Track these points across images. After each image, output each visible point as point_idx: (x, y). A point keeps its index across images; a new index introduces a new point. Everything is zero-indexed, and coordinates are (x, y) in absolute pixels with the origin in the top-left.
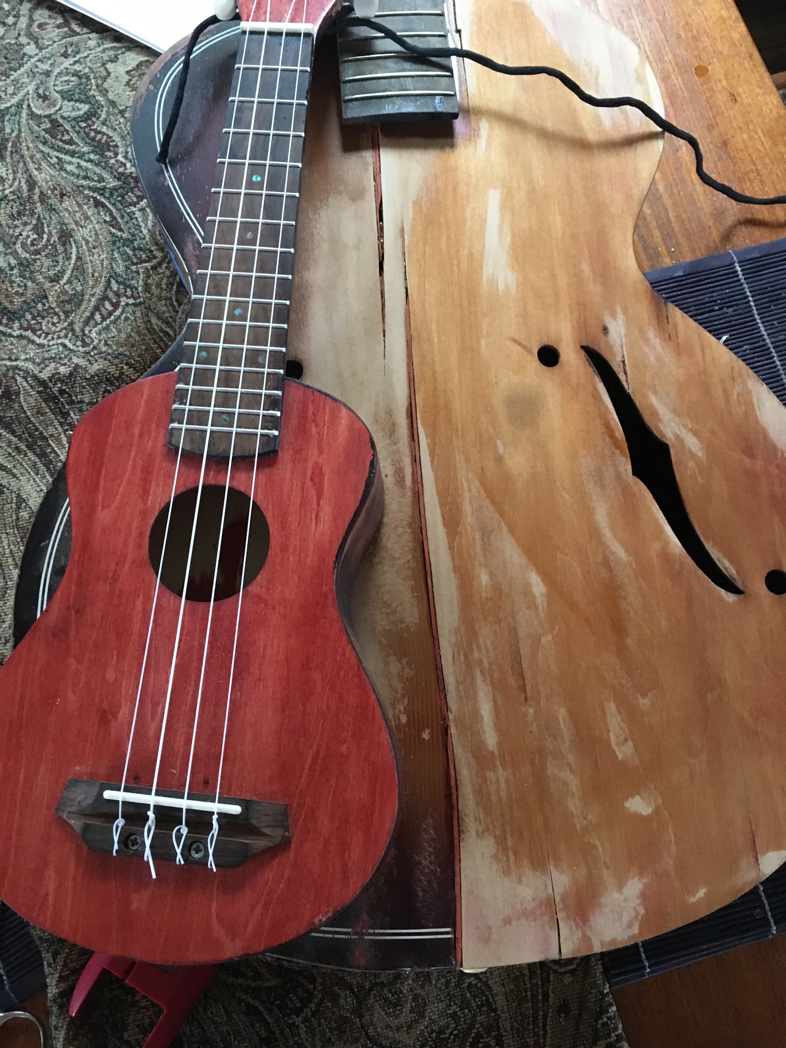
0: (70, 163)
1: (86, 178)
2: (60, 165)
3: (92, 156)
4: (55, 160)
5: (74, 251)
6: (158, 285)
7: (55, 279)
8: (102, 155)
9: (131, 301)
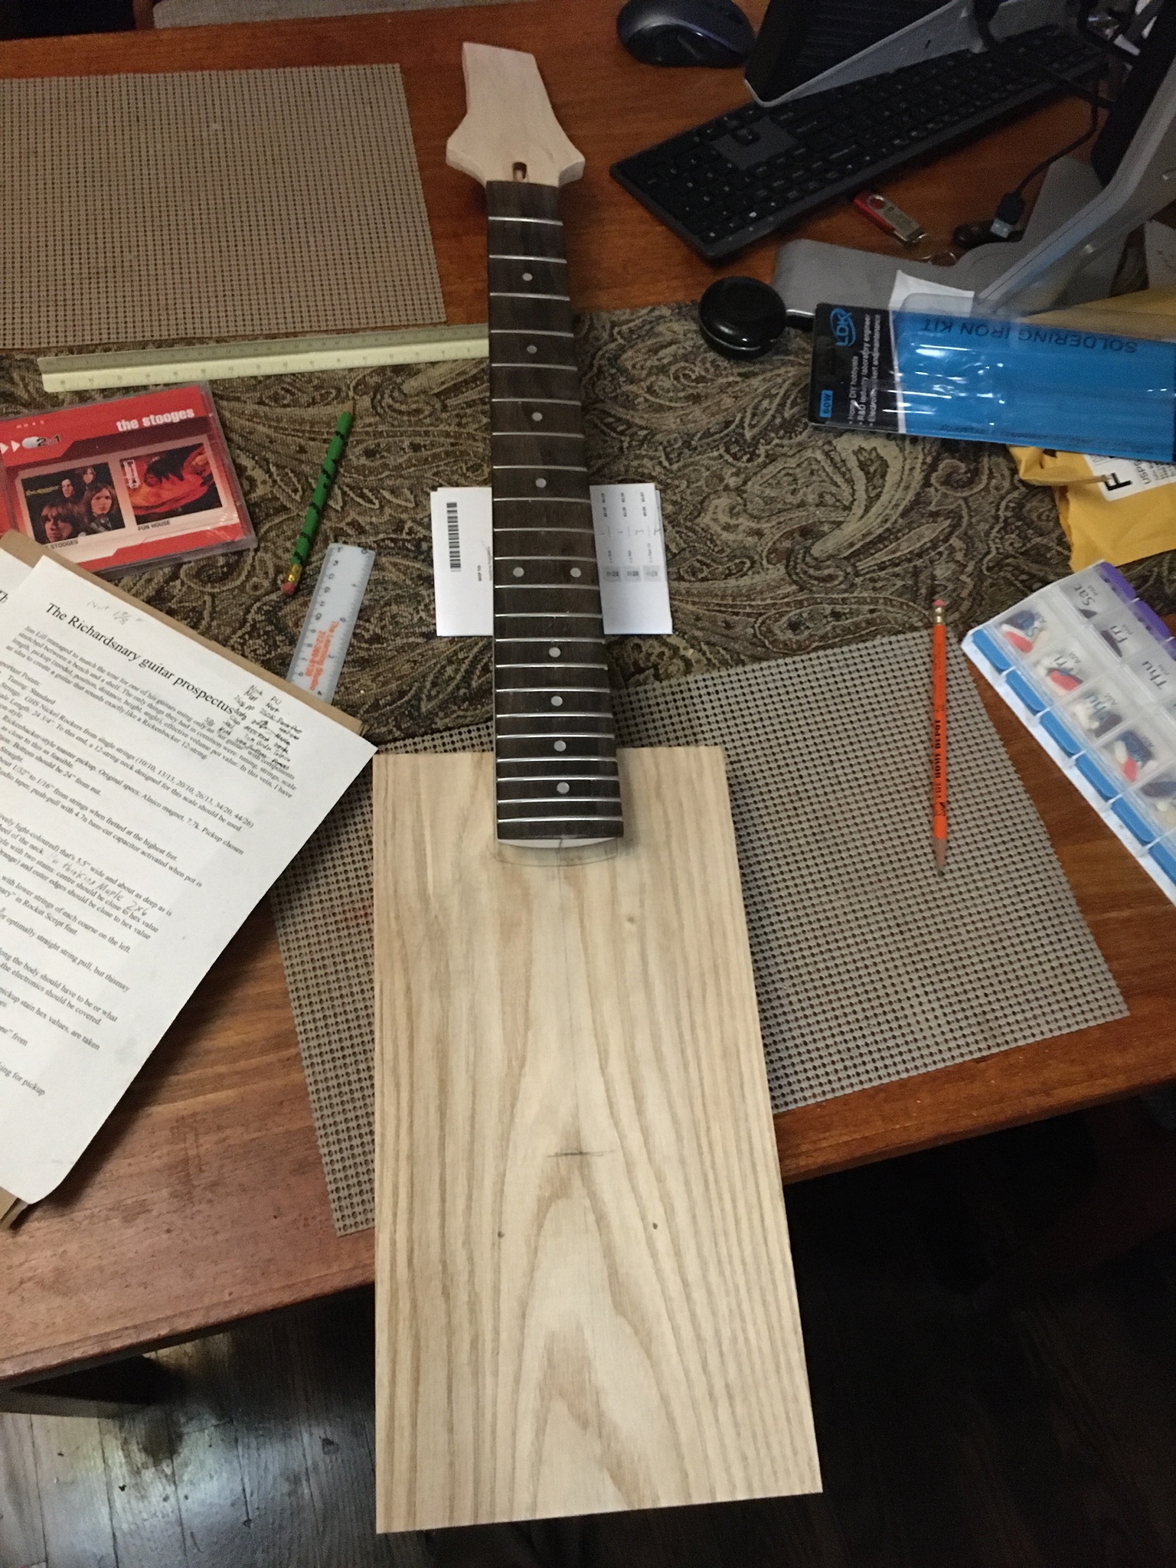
0: (771, 403)
1: (754, 415)
2: (768, 395)
3: (778, 421)
4: (774, 391)
5: (678, 405)
6: (640, 466)
7: (650, 390)
8: (781, 427)
9: (626, 445)
